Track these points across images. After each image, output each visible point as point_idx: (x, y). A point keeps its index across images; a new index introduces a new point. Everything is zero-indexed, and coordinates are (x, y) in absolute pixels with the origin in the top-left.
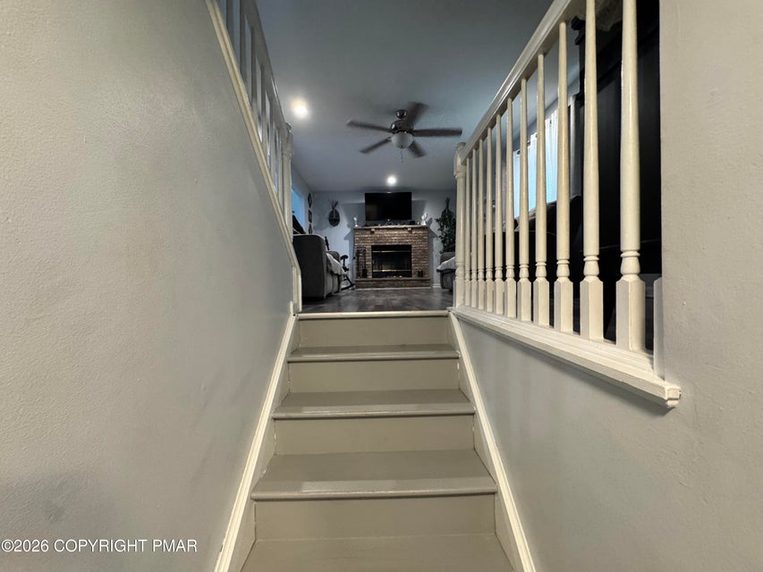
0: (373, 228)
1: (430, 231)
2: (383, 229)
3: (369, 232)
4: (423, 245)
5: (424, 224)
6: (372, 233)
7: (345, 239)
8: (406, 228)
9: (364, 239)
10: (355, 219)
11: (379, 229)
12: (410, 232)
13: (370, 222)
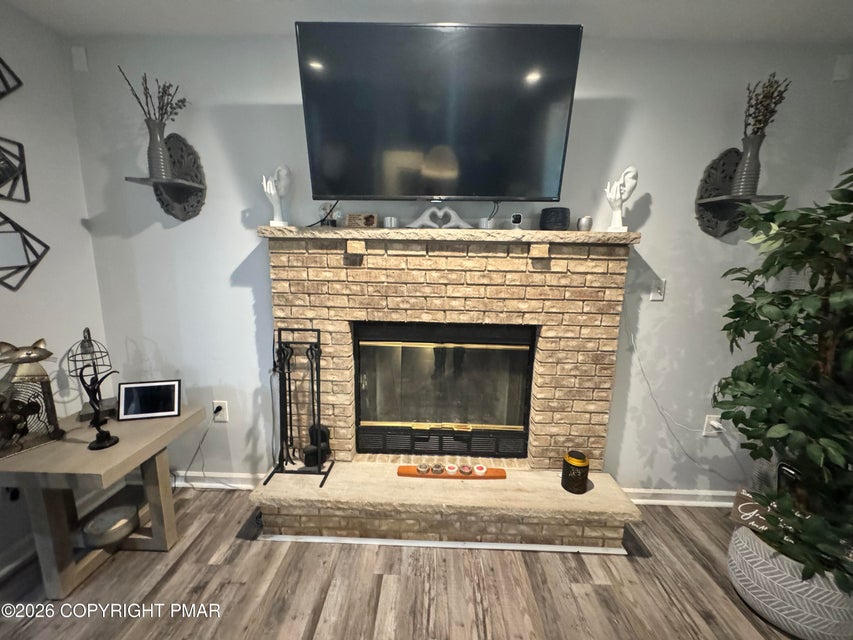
0: (356, 239)
1: (638, 264)
2: (407, 243)
3: (336, 258)
4: (599, 332)
5: (609, 223)
6: (354, 261)
7: (238, 278)
8: (526, 246)
9: (312, 289)
10: (269, 188)
11: (386, 244)
12: (542, 263)
13: (343, 208)
